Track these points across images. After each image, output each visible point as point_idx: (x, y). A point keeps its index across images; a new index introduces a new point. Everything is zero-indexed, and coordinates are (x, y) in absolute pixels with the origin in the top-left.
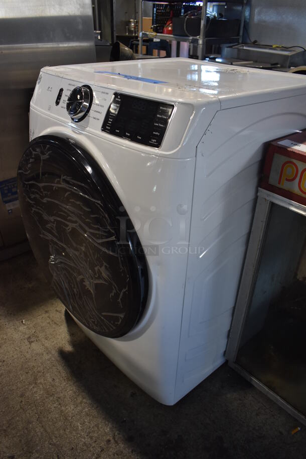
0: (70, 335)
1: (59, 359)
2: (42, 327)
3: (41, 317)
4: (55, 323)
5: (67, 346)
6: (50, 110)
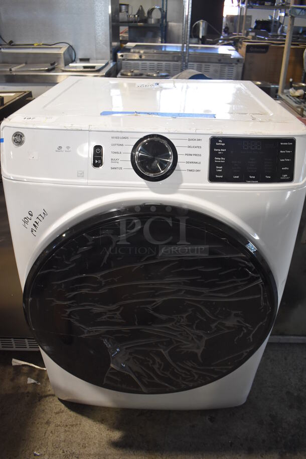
0: (102, 423)
1: (121, 452)
2: (64, 441)
3: (48, 432)
4: (72, 426)
5: (113, 435)
6: (83, 176)
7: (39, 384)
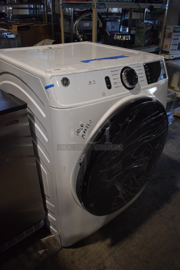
2: (90, 263)
3: (78, 266)
5: (107, 242)
6: (105, 95)
7: (47, 250)
